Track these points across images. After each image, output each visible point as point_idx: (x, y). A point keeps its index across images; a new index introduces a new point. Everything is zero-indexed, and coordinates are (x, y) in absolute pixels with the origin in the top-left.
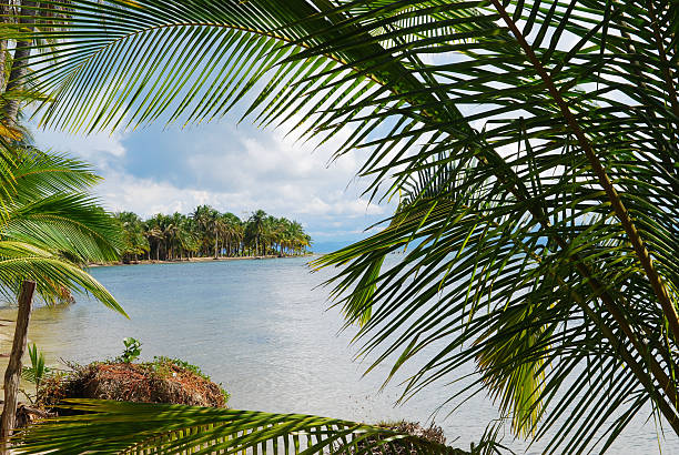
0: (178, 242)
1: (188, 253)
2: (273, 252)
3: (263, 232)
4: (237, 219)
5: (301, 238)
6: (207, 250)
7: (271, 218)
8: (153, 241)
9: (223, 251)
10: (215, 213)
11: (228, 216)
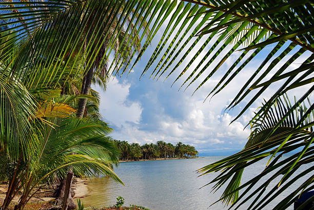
0: (152, 153)
1: (155, 157)
2: (185, 157)
3: (182, 150)
4: (172, 145)
5: (194, 152)
6: (162, 156)
7: (184, 145)
8: (144, 153)
9: (168, 156)
10: (165, 143)
11: (169, 144)
